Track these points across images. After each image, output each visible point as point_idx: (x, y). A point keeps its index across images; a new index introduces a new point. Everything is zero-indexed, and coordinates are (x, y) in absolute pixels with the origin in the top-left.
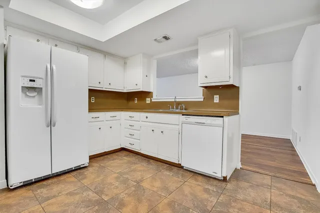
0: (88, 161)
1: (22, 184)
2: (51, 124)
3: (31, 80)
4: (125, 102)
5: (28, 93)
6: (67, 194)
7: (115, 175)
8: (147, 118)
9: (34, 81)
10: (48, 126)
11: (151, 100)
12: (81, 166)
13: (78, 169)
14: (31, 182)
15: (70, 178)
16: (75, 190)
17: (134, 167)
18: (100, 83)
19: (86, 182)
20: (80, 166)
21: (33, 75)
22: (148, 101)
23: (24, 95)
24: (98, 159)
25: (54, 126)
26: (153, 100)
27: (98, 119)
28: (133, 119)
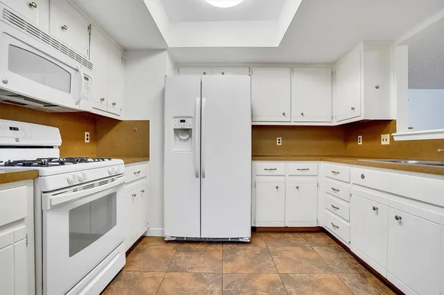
0: (250, 236)
1: (174, 239)
2: (200, 174)
3: (182, 121)
4: (340, 143)
5: (181, 136)
6: (195, 275)
7: (274, 277)
8: (363, 177)
9: (184, 121)
10: (197, 177)
11: (392, 138)
12: (240, 240)
13: (236, 242)
14: (182, 239)
15: (217, 252)
16: (206, 274)
17: (320, 275)
18: (284, 114)
19: (228, 267)
20: (238, 238)
21: (183, 114)
22: (385, 140)
23: (178, 139)
24: (274, 235)
25: (204, 177)
26: (396, 139)
27: (275, 172)
28: (337, 177)
